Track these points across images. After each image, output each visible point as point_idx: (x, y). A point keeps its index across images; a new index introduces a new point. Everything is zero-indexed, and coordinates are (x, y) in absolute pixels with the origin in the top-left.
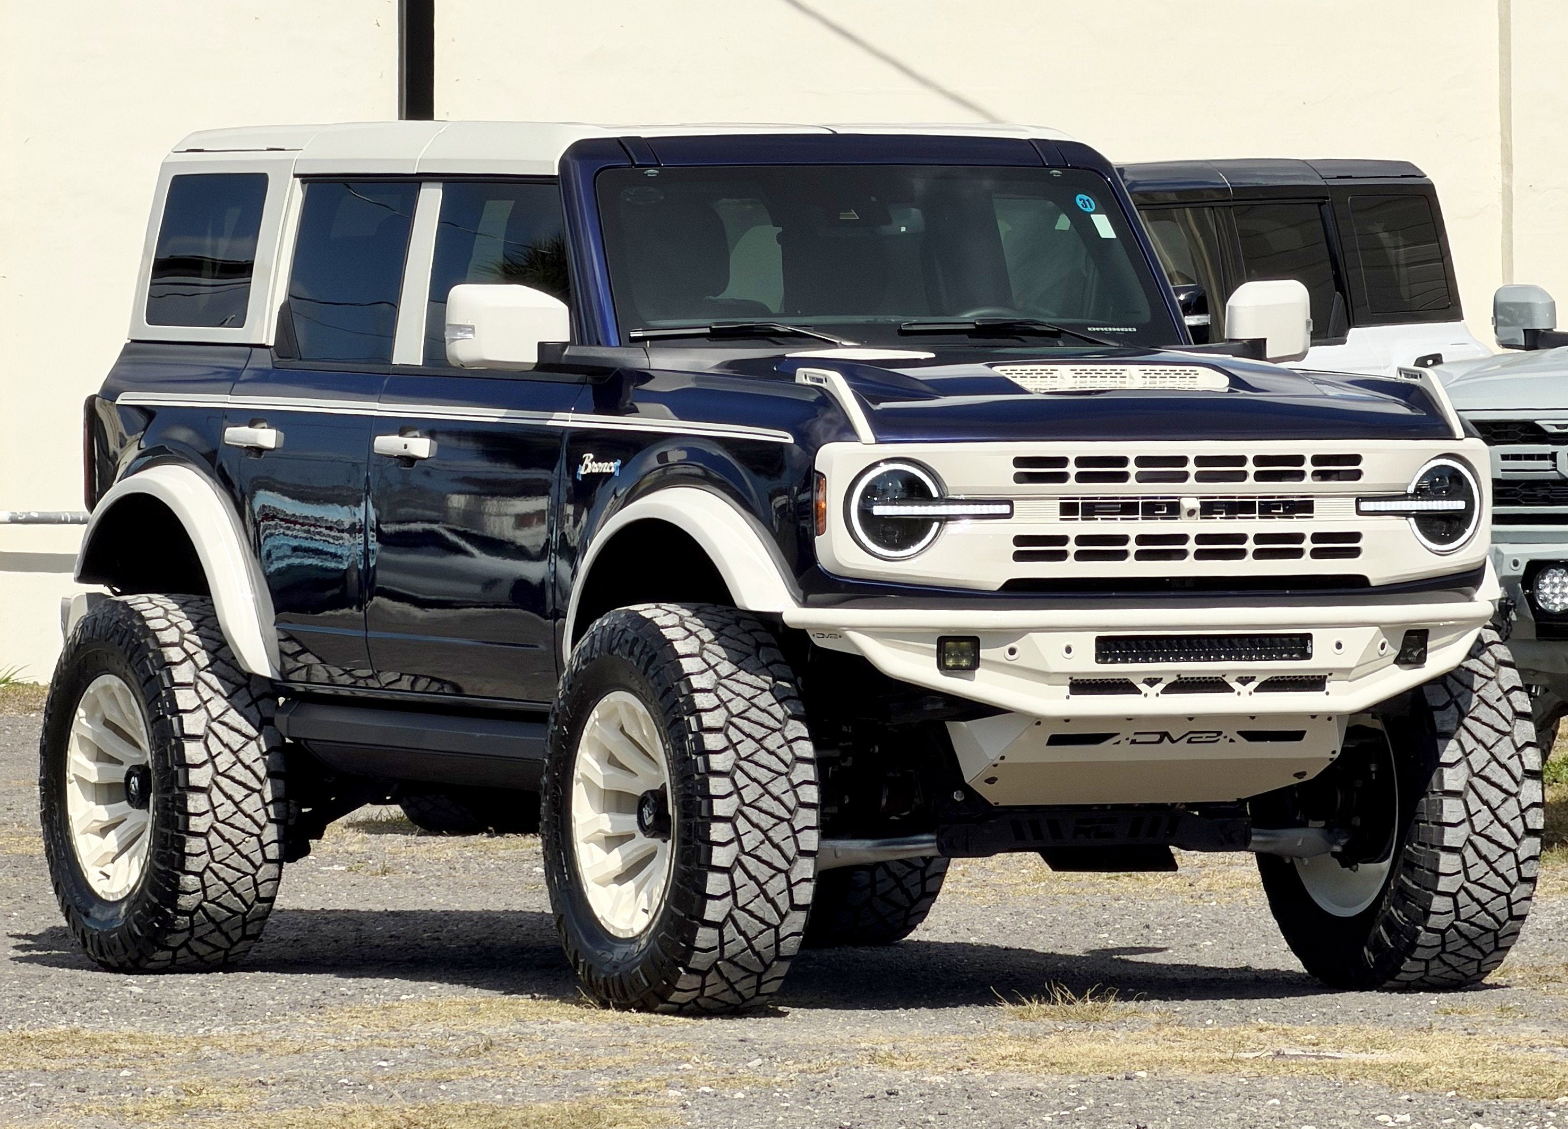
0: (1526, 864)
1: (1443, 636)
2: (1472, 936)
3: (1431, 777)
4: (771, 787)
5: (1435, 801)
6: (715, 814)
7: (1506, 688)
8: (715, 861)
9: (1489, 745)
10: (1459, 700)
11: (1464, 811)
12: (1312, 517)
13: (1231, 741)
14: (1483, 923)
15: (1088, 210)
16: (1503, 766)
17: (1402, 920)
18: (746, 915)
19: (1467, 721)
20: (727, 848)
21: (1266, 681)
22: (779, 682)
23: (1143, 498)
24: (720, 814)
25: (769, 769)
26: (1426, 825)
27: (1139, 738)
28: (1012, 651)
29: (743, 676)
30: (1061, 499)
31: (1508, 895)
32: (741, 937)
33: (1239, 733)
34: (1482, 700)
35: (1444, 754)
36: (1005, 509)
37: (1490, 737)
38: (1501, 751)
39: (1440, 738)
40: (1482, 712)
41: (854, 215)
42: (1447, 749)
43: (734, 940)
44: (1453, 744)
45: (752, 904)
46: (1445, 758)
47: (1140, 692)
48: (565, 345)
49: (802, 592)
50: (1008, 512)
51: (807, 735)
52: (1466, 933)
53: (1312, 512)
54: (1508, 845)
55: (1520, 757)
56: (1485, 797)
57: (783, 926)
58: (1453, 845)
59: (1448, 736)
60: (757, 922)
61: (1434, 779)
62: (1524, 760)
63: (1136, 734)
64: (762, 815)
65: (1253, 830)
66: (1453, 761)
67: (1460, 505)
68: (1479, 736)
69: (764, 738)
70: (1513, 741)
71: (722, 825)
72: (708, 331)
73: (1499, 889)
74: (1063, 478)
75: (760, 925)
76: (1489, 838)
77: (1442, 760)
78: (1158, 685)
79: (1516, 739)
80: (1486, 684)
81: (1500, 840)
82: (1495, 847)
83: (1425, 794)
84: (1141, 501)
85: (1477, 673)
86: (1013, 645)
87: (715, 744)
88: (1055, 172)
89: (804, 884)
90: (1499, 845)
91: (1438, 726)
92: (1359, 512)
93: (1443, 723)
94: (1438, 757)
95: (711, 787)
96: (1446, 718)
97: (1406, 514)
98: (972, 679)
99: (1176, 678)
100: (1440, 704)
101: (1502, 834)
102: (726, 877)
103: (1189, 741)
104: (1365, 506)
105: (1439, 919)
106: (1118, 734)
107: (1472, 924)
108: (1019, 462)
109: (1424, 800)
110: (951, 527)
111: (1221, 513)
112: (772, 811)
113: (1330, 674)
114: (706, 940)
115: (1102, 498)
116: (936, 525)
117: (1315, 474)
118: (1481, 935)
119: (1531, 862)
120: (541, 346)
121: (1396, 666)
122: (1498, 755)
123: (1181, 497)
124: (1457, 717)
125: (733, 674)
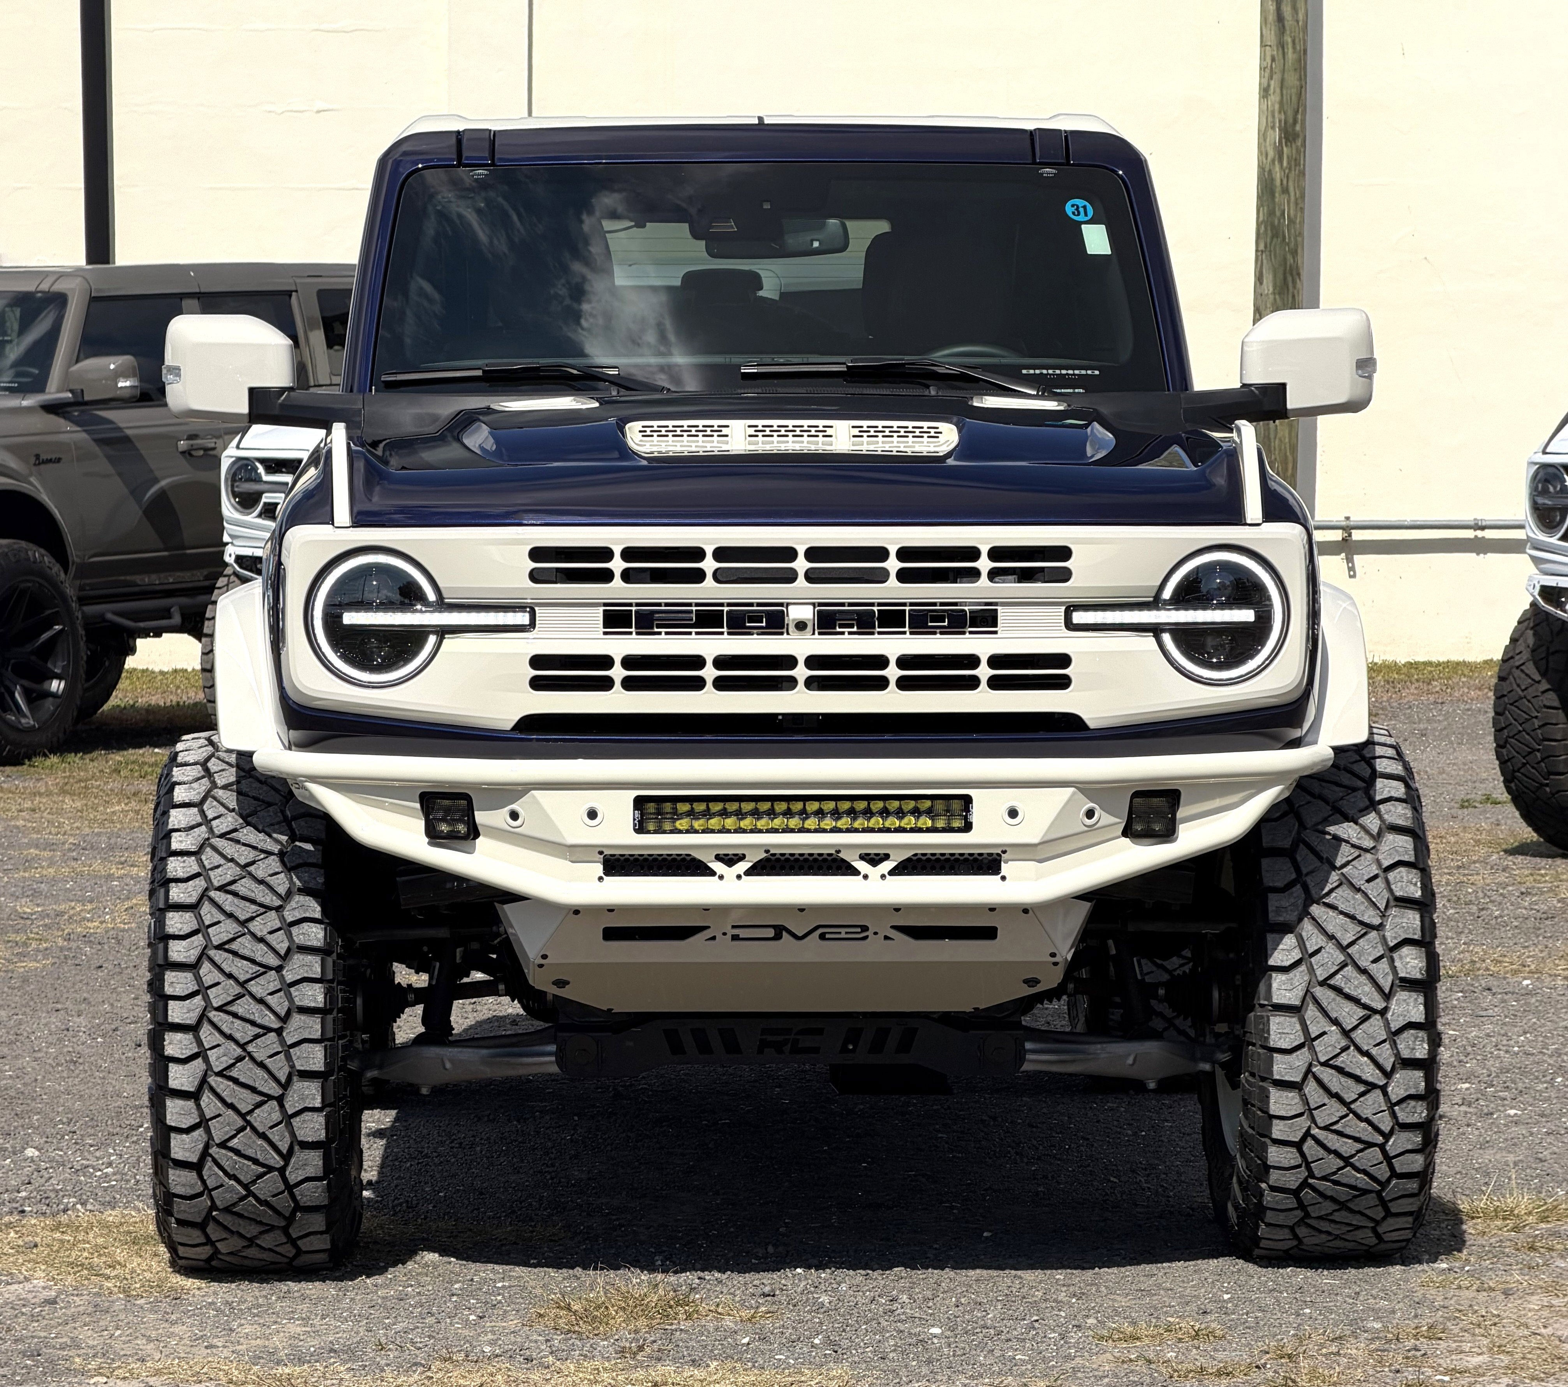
0: (1404, 1105)
1: (1213, 798)
2: (1343, 1198)
3: (1257, 986)
4: (253, 987)
5: (1262, 1017)
6: (170, 1019)
7: (1386, 863)
8: (173, 1084)
9: (1345, 943)
10: (1308, 880)
11: (1300, 1033)
12: (995, 632)
13: (886, 938)
14: (1352, 1182)
15: (1081, 218)
16: (1364, 971)
17: (1245, 1173)
18: (231, 1154)
19: (1315, 910)
20: (187, 1066)
21: (909, 860)
22: (297, 843)
23: (729, 605)
24: (177, 1020)
25: (253, 961)
26: (1254, 1048)
27: (743, 933)
28: (514, 816)
29: (249, 835)
30: (605, 605)
31: (1382, 1147)
32: (232, 1182)
33: (893, 927)
34: (1345, 881)
35: (1276, 954)
36: (523, 618)
37: (1347, 932)
38: (1361, 953)
39: (1273, 931)
40: (1342, 897)
41: (732, 227)
42: (1281, 947)
43: (222, 1186)
44: (1289, 941)
45: (236, 1140)
46: (1278, 958)
47: (712, 873)
48: (283, 390)
49: (286, 727)
50: (527, 622)
51: (318, 915)
52: (1329, 1193)
53: (996, 626)
54: (1370, 1079)
55: (1392, 961)
56: (1334, 1015)
57: (289, 1169)
58: (1287, 1078)
59: (1287, 928)
60: (250, 1163)
61: (1262, 987)
62: (1397, 964)
63: (733, 927)
64: (238, 1022)
65: (1028, 1046)
66: (1287, 963)
67: (1247, 615)
68: (1330, 929)
69: (252, 919)
70: (1384, 938)
71: (179, 1036)
72: (479, 373)
73: (1366, 1138)
74: (606, 576)
75: (253, 1167)
76: (1340, 1070)
77: (1271, 962)
78: (740, 864)
79: (1388, 934)
80: (1359, 856)
81: (1358, 1072)
82: (1350, 1082)
83: (1252, 1009)
84: (726, 609)
85: (1347, 842)
86: (514, 806)
87: (179, 926)
88: (1048, 171)
89: (307, 1116)
90: (1358, 1079)
91: (1272, 916)
92: (1070, 625)
93: (1278, 911)
94: (1266, 957)
95: (166, 984)
96: (1284, 903)
97: (1156, 630)
98: (470, 851)
99: (764, 855)
100: (1280, 884)
101: (1360, 1066)
102: (191, 1104)
103: (822, 937)
104: (1079, 617)
105: (1284, 1175)
106: (709, 927)
107: (1336, 1183)
108: (537, 554)
109: (1252, 1014)
110: (450, 643)
111: (852, 626)
112: (252, 1017)
113: (1004, 852)
114: (183, 1185)
115: (667, 605)
116: (432, 639)
117: (993, 574)
118: (1355, 1197)
119: (1412, 1103)
120: (253, 392)
121: (1126, 841)
122: (1356, 957)
123: (788, 604)
124: (1300, 902)
125: (235, 830)
